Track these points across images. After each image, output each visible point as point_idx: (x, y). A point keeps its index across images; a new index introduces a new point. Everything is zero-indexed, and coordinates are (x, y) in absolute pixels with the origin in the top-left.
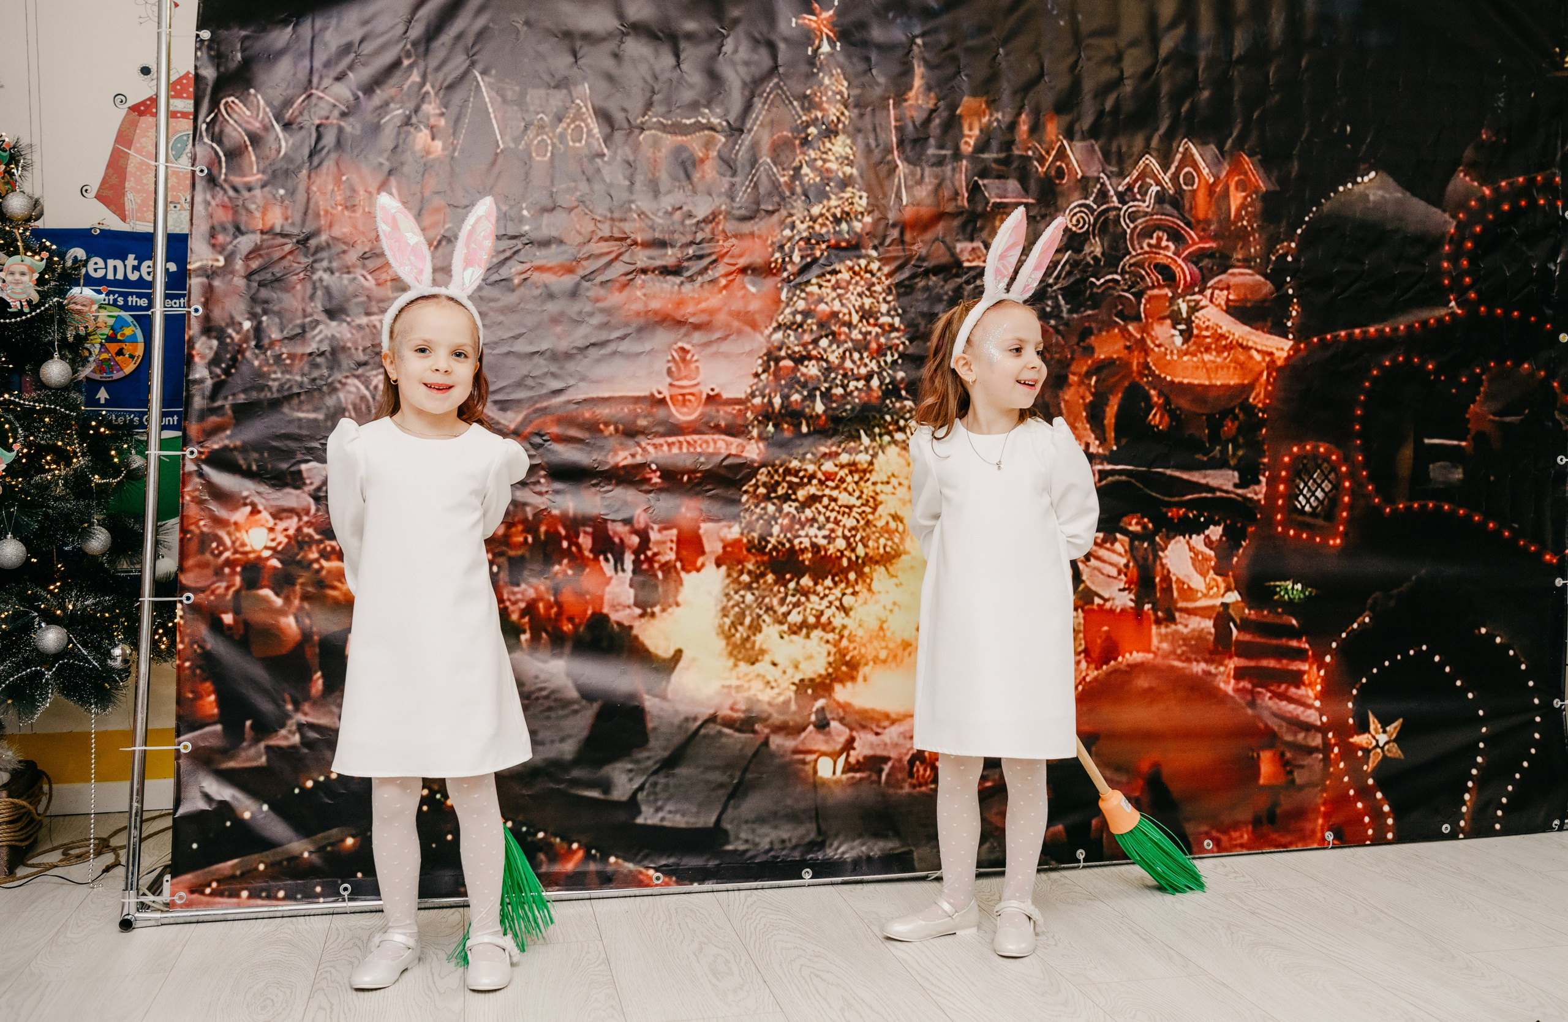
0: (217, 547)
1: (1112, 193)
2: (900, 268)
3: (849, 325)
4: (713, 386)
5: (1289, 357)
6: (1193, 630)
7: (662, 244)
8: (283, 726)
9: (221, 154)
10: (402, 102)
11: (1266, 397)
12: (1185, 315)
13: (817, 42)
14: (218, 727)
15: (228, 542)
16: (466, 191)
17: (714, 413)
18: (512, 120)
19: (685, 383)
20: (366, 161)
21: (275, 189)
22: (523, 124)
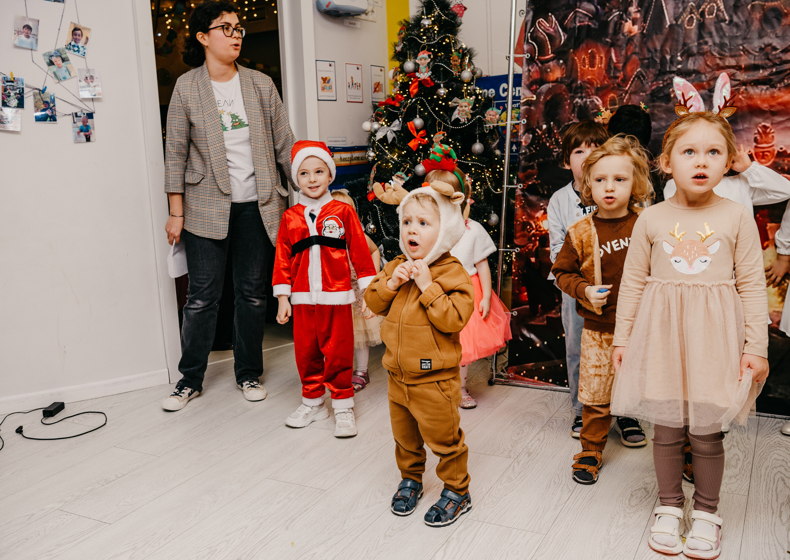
0: (530, 228)
4: (782, 146)
7: (755, 68)
8: (554, 309)
9: (536, 47)
10: (618, 8)
14: (528, 306)
15: (534, 226)
16: (649, 51)
17: (781, 162)
18: (675, 8)
19: (765, 145)
20: (601, 41)
21: (559, 60)
22: (681, 10)
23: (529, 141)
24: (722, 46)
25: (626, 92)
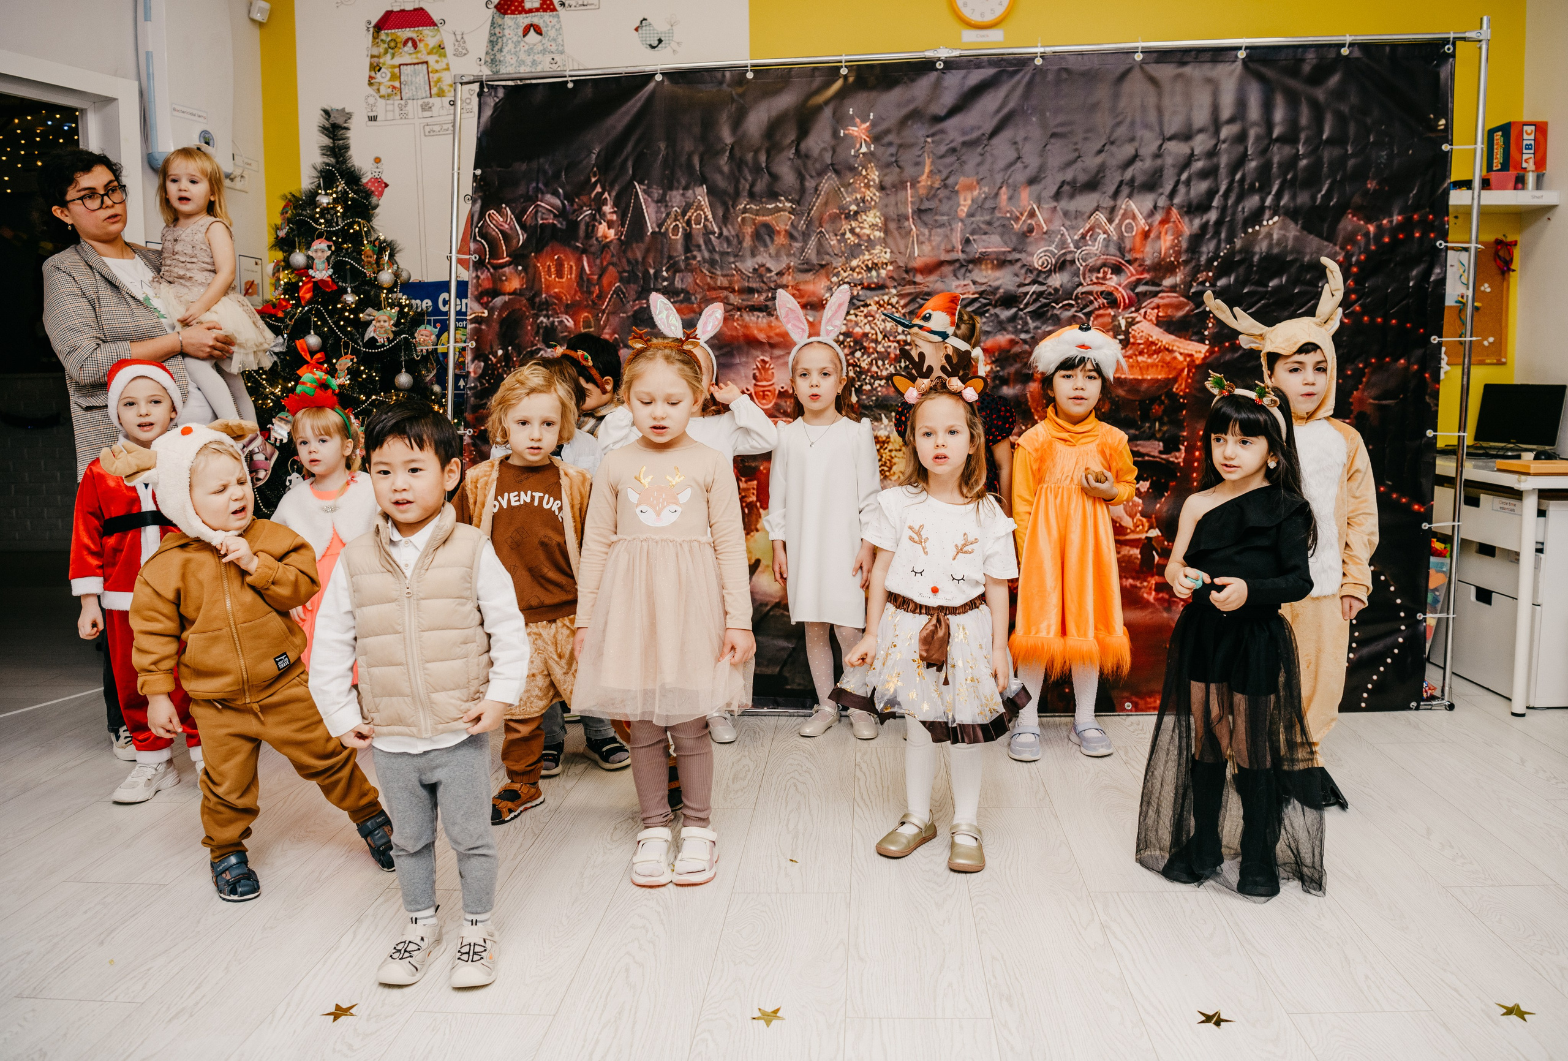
1: (1069, 241)
2: (913, 300)
3: (876, 341)
5: (1205, 358)
6: (1124, 556)
7: (751, 291)
9: (486, 246)
10: (590, 206)
11: (1186, 387)
12: (1123, 328)
13: (858, 146)
16: (629, 262)
17: (783, 403)
18: (657, 212)
19: (764, 383)
20: (569, 245)
21: (517, 266)
22: (664, 215)
23: (480, 371)
24: (712, 263)
25: (603, 312)
